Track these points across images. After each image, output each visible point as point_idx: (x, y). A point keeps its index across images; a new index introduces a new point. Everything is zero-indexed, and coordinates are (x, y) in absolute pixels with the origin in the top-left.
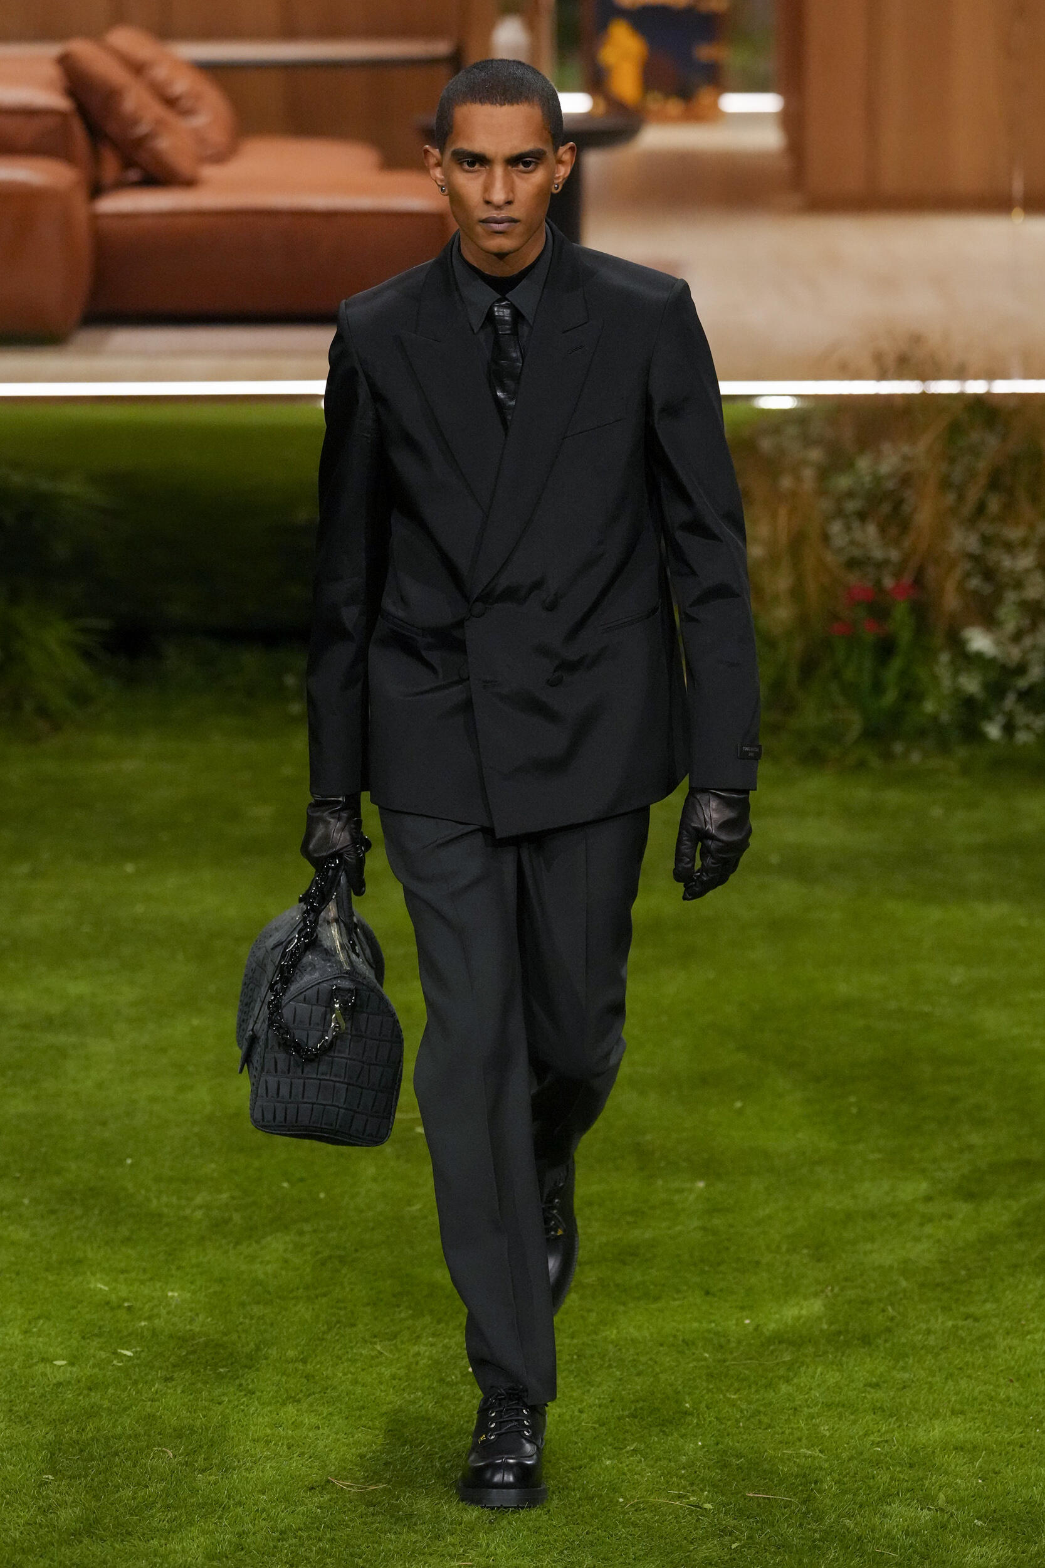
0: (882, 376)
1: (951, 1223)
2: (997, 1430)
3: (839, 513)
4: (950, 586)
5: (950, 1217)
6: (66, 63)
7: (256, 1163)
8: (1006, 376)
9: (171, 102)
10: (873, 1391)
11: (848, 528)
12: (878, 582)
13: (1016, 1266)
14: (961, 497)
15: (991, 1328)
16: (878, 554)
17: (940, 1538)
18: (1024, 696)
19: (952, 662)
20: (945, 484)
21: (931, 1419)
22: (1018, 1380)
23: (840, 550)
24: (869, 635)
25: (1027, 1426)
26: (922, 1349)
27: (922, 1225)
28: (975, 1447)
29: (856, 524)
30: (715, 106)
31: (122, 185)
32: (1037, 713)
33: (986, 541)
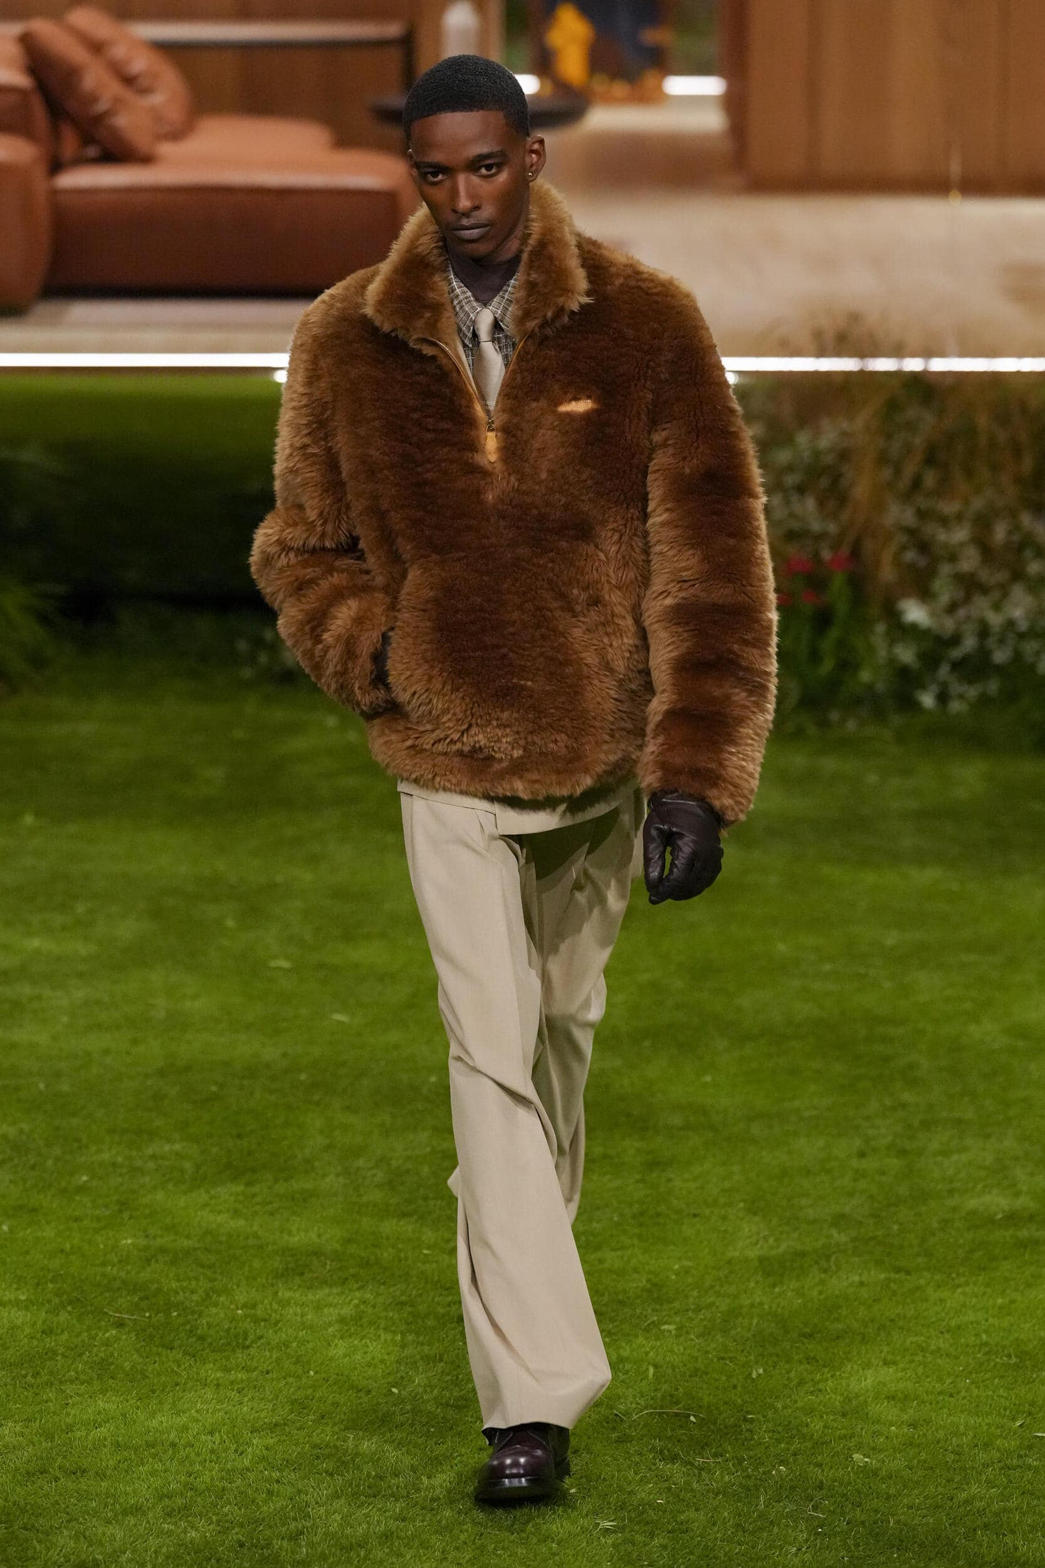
0: (821, 353)
2: (929, 1380)
3: (779, 486)
4: (887, 557)
5: (883, 1173)
6: (26, 41)
8: (942, 354)
9: (129, 81)
10: (806, 1341)
11: (787, 502)
12: (816, 554)
15: (922, 1282)
16: (816, 526)
17: (872, 1485)
18: (958, 666)
19: (888, 633)
20: (882, 459)
21: (863, 1369)
22: (948, 1331)
23: (781, 522)
24: (807, 607)
25: (957, 1376)
26: (855, 1300)
27: (855, 1180)
28: (906, 1397)
29: (795, 498)
30: (659, 88)
31: (81, 161)
32: (970, 682)
33: (922, 514)
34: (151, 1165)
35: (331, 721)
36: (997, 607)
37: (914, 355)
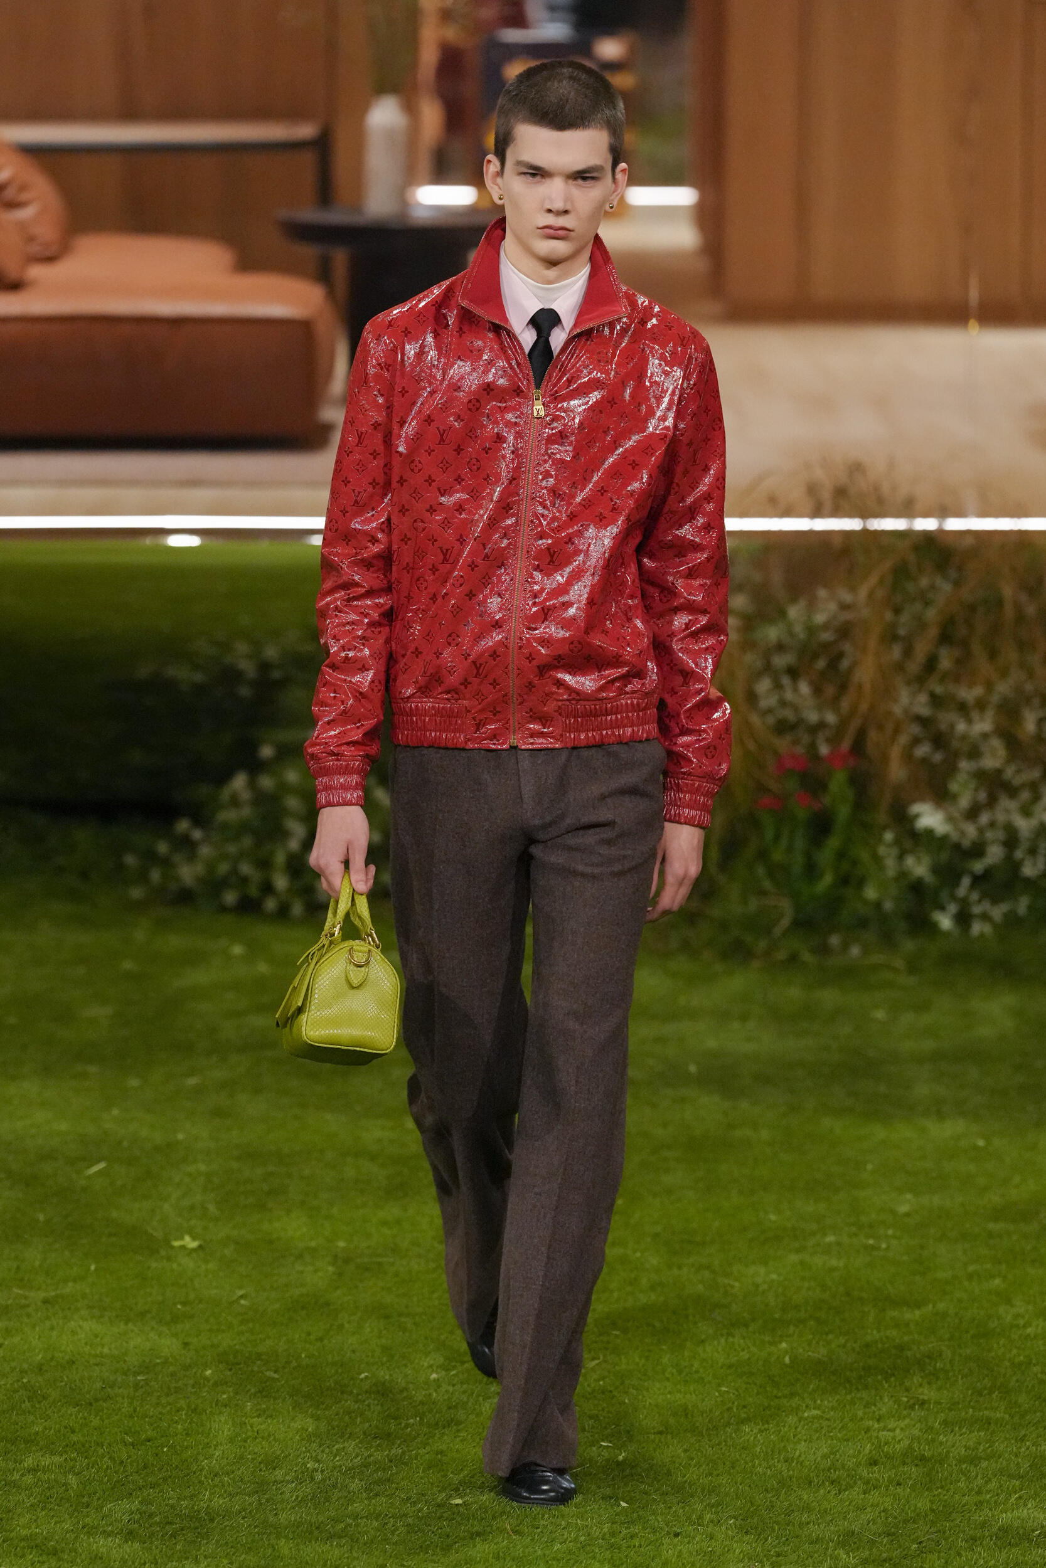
0: (817, 513)
1: (899, 1490)
3: (768, 668)
4: (895, 752)
5: (899, 1484)
7: (96, 1422)
8: (960, 514)
11: (778, 686)
12: (813, 746)
13: (974, 1539)
14: (908, 652)
16: (813, 717)
18: (978, 880)
19: (897, 842)
20: (890, 636)
23: (770, 711)
24: (801, 813)
29: (786, 681)
32: (995, 901)
33: (936, 701)
34: (29, 1479)
35: (237, 950)
36: (1026, 812)
37: (926, 515)
